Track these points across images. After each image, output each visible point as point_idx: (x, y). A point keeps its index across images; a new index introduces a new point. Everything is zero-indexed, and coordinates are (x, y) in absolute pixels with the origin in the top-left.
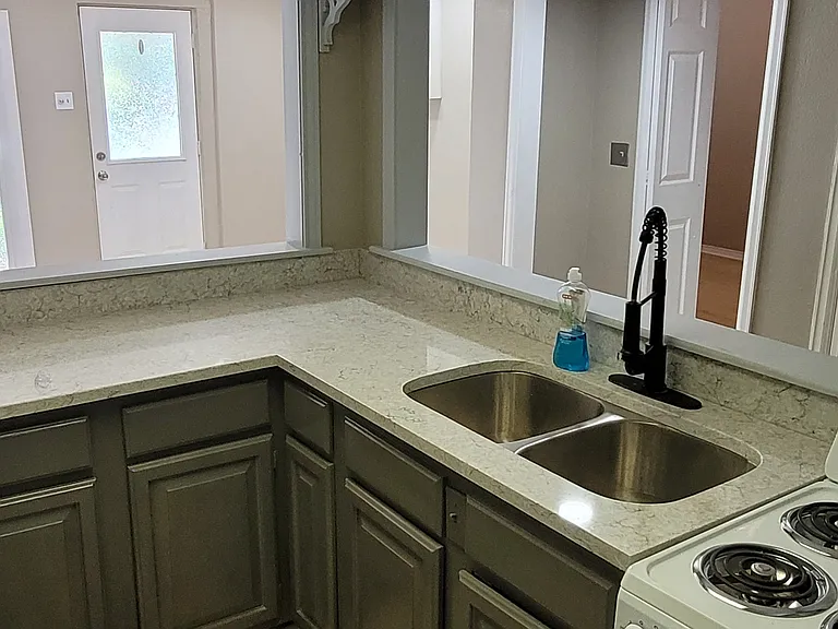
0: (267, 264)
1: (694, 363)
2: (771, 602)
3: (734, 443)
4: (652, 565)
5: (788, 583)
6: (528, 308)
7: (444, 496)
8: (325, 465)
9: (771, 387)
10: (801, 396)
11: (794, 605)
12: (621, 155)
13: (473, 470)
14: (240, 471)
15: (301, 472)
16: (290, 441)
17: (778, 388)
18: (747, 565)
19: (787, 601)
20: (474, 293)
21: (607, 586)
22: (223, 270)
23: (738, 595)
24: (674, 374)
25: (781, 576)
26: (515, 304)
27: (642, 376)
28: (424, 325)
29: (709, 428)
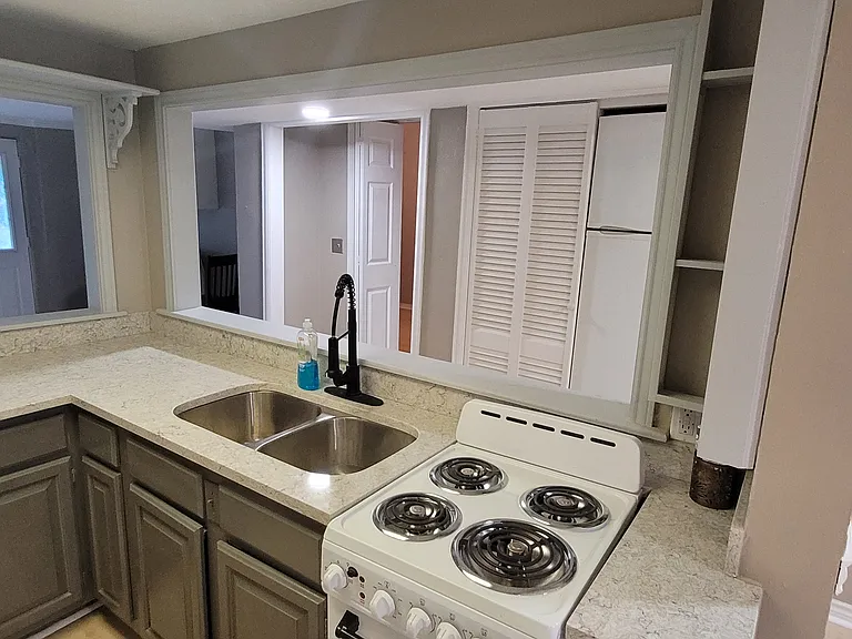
0: (69, 326)
1: (378, 376)
2: (423, 532)
3: (403, 425)
4: (344, 519)
5: (433, 516)
6: (271, 347)
7: (204, 488)
8: (114, 475)
9: (423, 386)
10: (442, 391)
11: (436, 531)
12: (338, 246)
13: (221, 466)
14: (42, 489)
15: (95, 482)
16: (85, 460)
17: (428, 387)
18: (407, 508)
19: (434, 529)
20: (234, 338)
21: (316, 537)
22: (29, 332)
23: (402, 531)
24: (365, 384)
25: (428, 512)
26: (261, 345)
27: (345, 387)
28: (196, 362)
29: (388, 417)
